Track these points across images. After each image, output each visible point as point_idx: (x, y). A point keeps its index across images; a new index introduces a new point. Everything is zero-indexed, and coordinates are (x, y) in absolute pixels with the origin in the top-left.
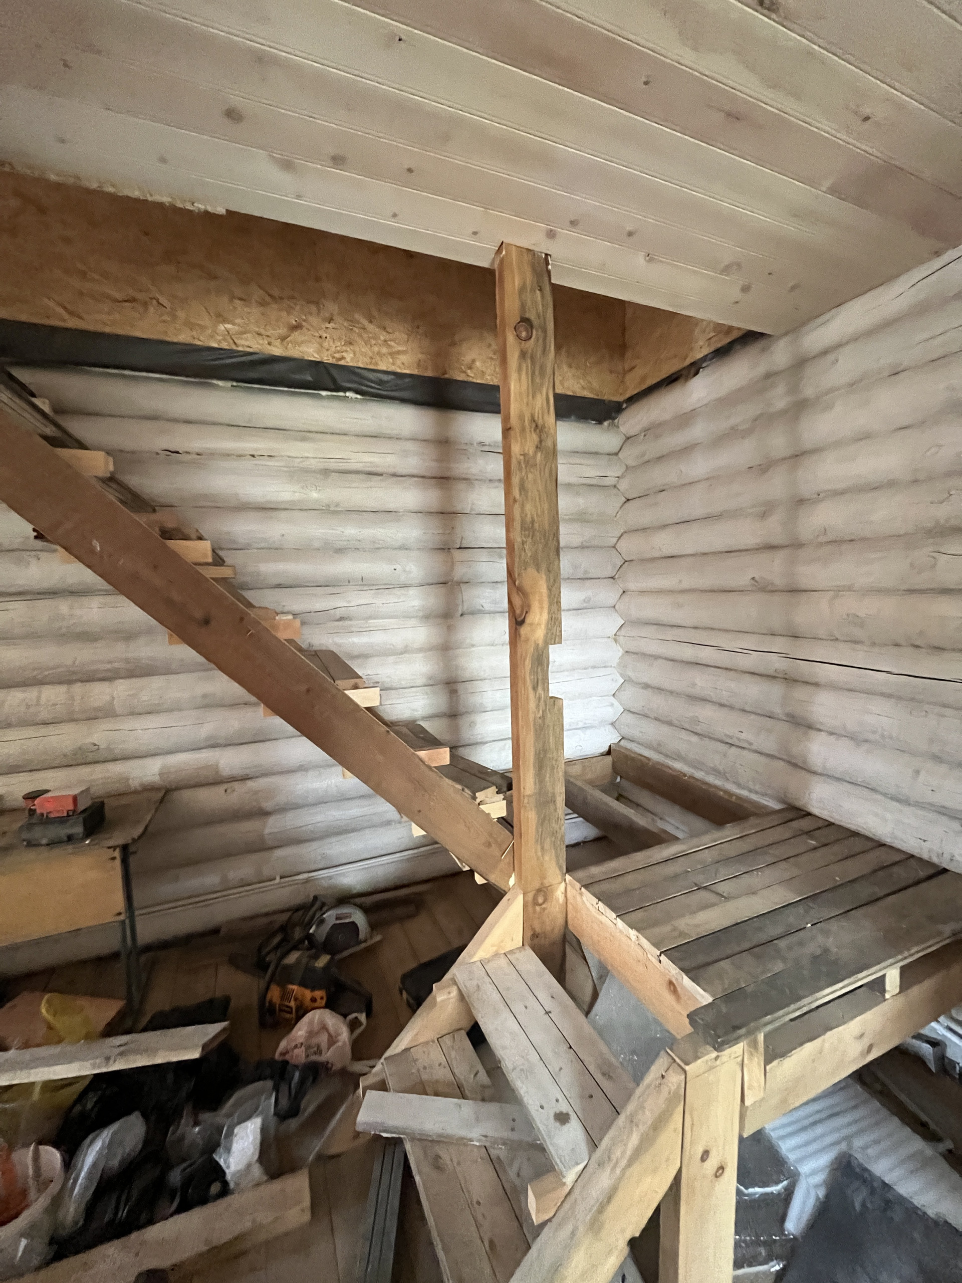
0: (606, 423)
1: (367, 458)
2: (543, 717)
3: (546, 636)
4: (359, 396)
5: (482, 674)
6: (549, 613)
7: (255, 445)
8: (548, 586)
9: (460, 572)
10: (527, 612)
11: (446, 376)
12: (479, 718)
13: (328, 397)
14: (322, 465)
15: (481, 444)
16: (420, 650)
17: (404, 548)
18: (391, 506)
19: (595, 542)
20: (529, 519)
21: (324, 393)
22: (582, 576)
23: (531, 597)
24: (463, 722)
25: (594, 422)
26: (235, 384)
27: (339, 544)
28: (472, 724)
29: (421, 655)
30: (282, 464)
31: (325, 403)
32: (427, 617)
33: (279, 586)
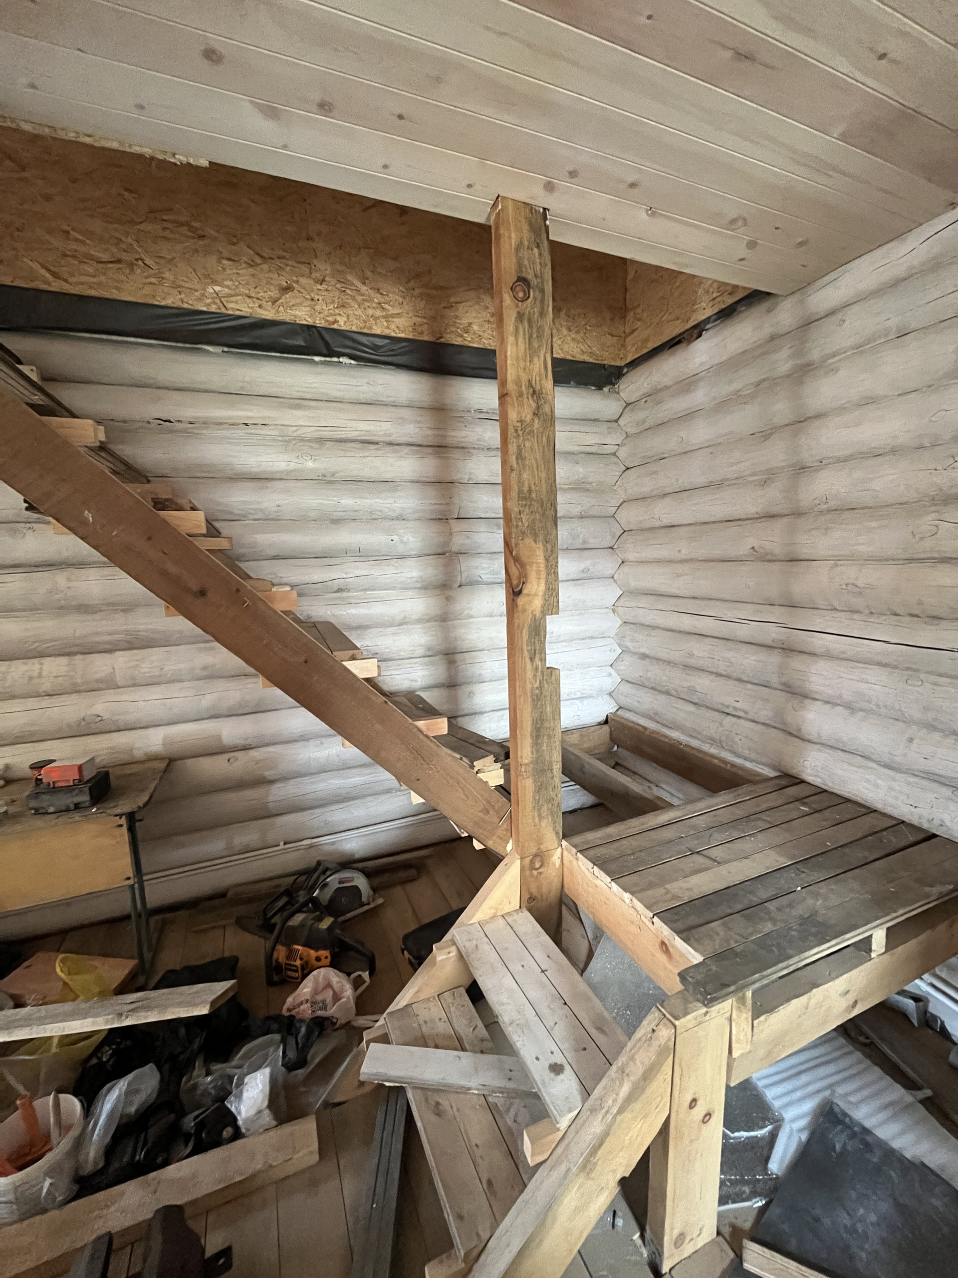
0: (606, 389)
1: (363, 426)
2: (540, 688)
3: (543, 606)
4: (353, 362)
5: (480, 645)
6: (546, 584)
7: (250, 414)
8: (545, 557)
9: (458, 542)
10: (523, 583)
11: (442, 340)
12: (477, 688)
13: (322, 363)
14: (317, 435)
15: (480, 411)
16: (419, 621)
17: (401, 518)
18: (387, 476)
19: (593, 512)
20: (526, 489)
21: (317, 359)
22: (581, 546)
23: (528, 567)
24: (463, 691)
25: (594, 388)
26: (226, 349)
27: (335, 515)
28: (471, 694)
29: (420, 626)
30: (276, 433)
31: (320, 369)
32: (426, 587)
33: (276, 558)
